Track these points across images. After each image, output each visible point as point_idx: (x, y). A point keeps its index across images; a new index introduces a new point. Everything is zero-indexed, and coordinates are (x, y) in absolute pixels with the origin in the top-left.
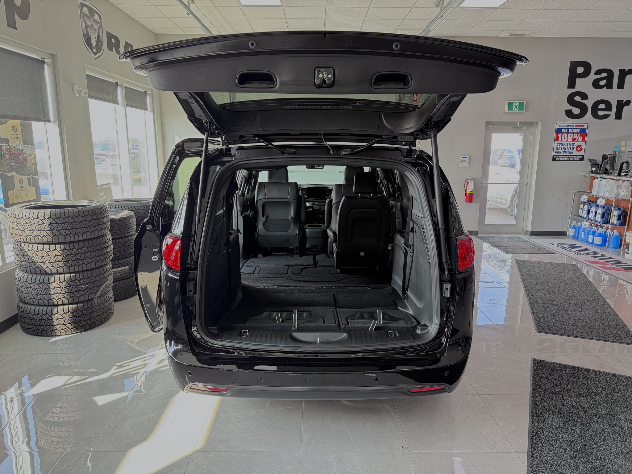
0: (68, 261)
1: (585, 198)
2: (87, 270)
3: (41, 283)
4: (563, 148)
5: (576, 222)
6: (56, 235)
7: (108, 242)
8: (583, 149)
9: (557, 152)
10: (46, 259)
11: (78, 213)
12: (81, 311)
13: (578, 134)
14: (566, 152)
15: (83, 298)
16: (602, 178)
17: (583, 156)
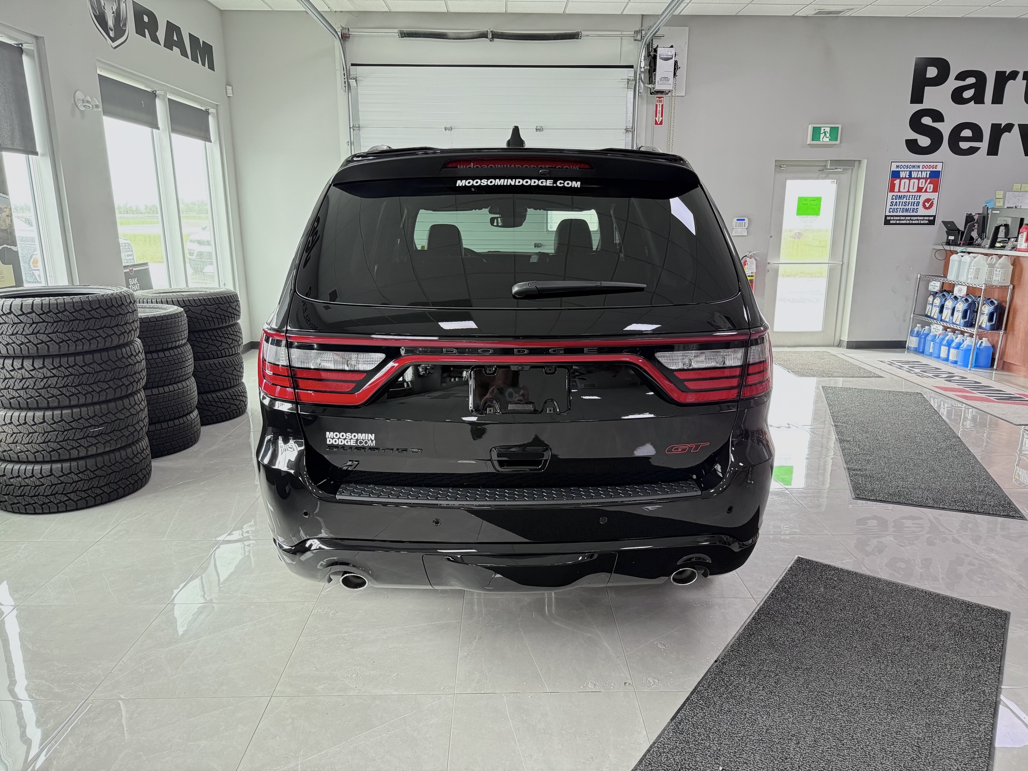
0: (66, 387)
1: (935, 286)
2: (99, 403)
3: (21, 425)
4: (901, 203)
5: (921, 326)
6: (43, 342)
7: (136, 356)
8: (935, 205)
9: (891, 210)
10: (27, 384)
11: (80, 304)
12: (92, 472)
13: (926, 179)
14: (907, 210)
15: (95, 448)
16: (964, 252)
17: (934, 217)
